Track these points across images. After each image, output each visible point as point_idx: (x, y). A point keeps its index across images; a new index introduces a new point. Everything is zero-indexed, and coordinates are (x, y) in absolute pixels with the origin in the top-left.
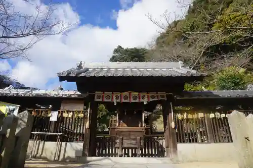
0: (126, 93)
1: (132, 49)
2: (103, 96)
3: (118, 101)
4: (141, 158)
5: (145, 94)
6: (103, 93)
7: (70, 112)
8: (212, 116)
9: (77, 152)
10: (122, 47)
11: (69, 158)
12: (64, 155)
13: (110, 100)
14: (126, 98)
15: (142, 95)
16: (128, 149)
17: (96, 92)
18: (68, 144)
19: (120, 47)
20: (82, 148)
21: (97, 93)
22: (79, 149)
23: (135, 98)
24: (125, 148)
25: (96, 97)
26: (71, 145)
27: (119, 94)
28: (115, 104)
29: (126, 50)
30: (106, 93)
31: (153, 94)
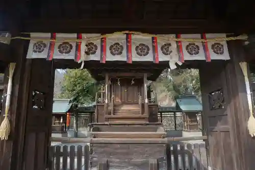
0: (118, 37)
5: (171, 38)
14: (117, 49)
15: (161, 40)
17: (33, 35)
21: (35, 37)
23: (142, 49)
25: (31, 46)
27: (96, 38)
30: (58, 35)
31: (195, 38)
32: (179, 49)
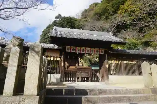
0: (83, 48)
1: (67, 17)
2: (71, 49)
3: (79, 52)
4: (91, 83)
6: (71, 47)
7: (52, 57)
8: (125, 62)
9: (57, 79)
10: (61, 15)
11: (53, 82)
12: (50, 81)
13: (75, 52)
15: (92, 49)
16: (85, 78)
17: (67, 46)
18: (52, 75)
19: (60, 15)
20: (60, 77)
21: (67, 47)
22: (58, 78)
24: (83, 78)
25: (66, 49)
26: (54, 76)
27: (79, 48)
28: (78, 54)
29: (64, 18)
31: (98, 49)
32: (95, 51)
